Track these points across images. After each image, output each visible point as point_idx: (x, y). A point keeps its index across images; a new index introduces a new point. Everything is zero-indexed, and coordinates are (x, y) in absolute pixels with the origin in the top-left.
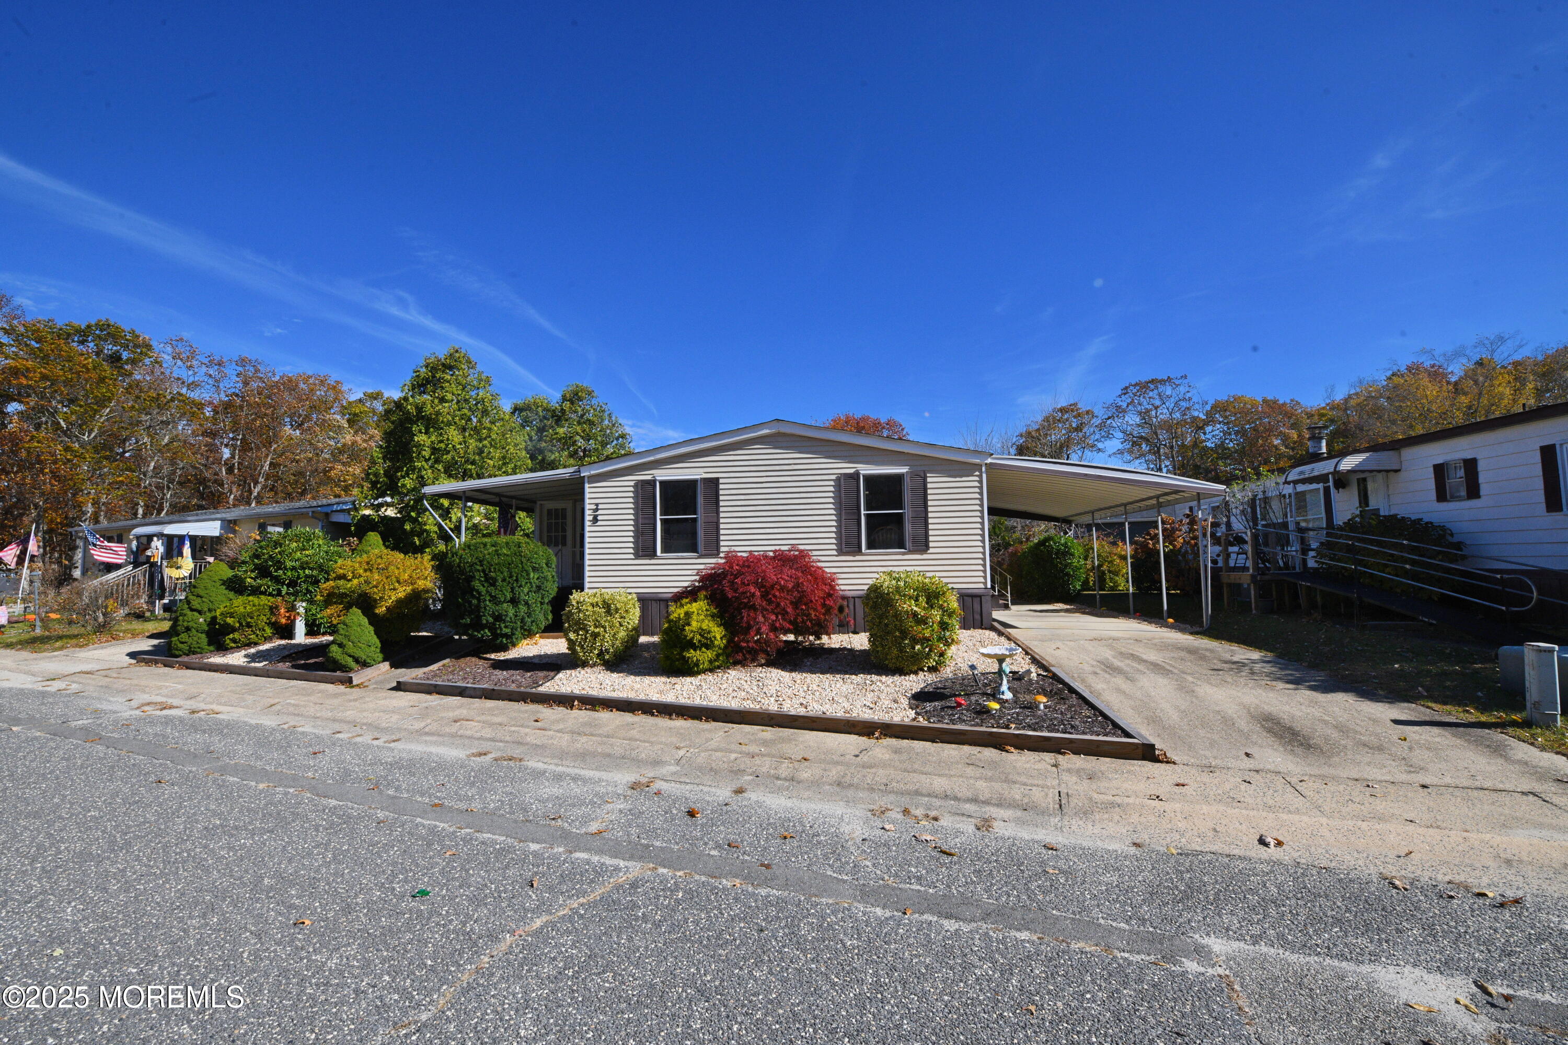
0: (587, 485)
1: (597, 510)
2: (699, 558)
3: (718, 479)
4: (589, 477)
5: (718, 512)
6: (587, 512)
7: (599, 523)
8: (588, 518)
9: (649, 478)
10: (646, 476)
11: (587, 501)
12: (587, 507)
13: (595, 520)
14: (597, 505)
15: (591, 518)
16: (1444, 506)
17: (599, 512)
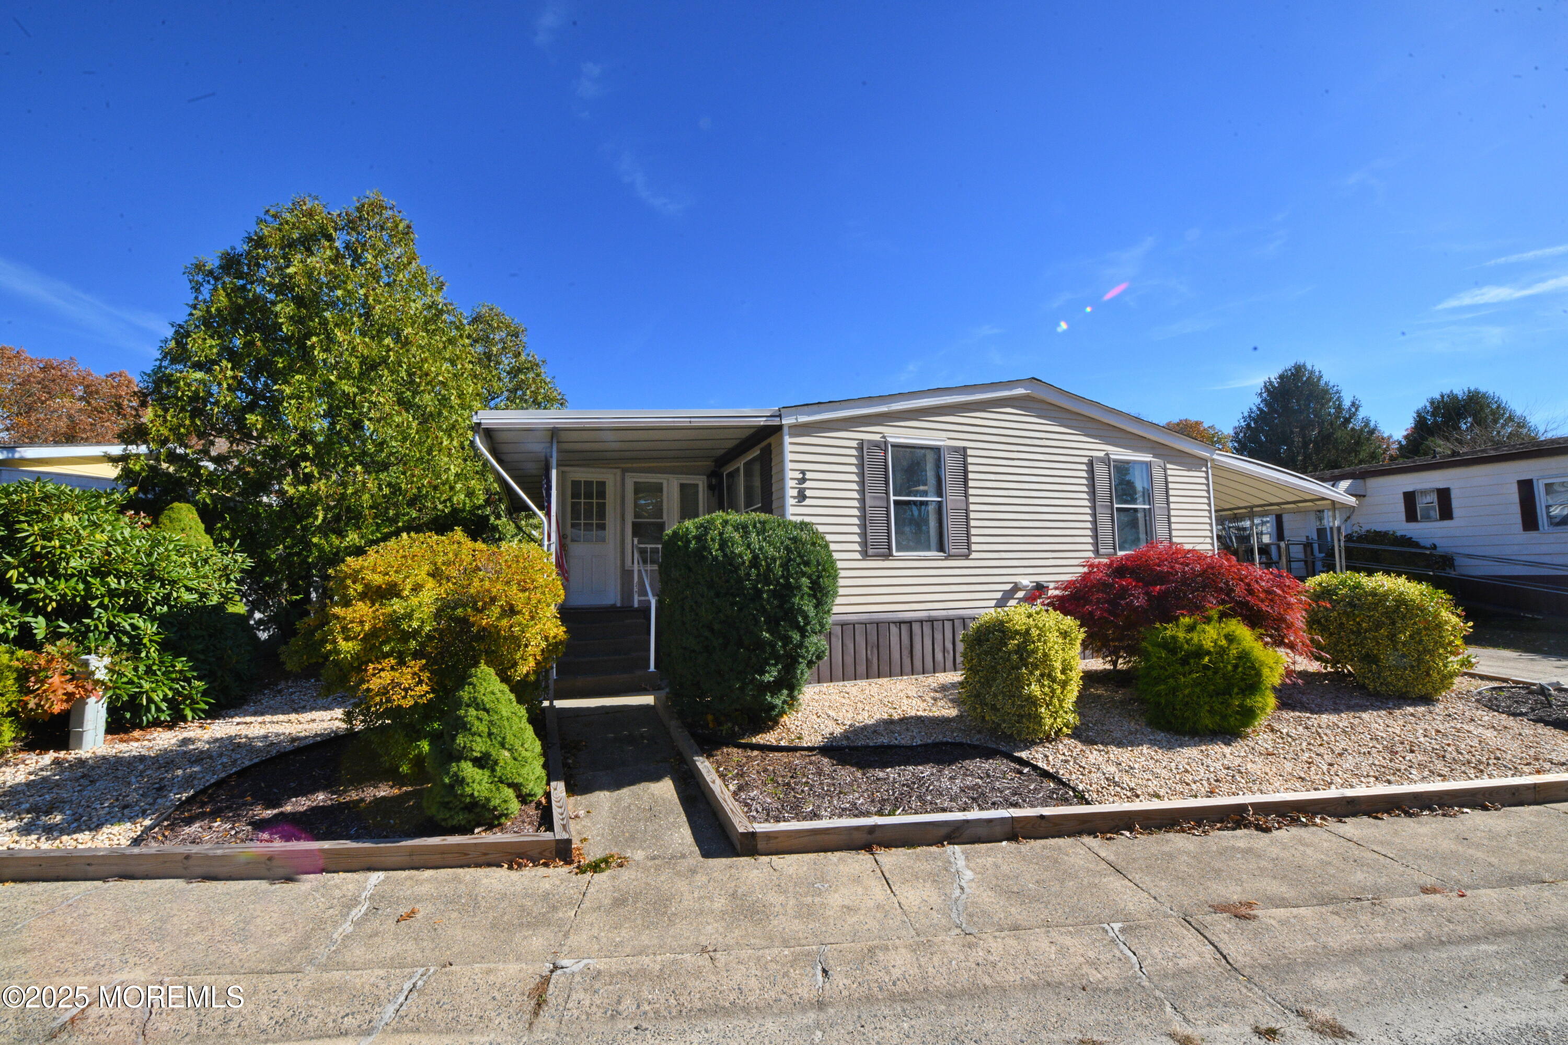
0: (787, 439)
1: (803, 480)
2: (946, 559)
3: (965, 449)
4: (791, 427)
5: (966, 496)
6: (790, 483)
7: (807, 502)
8: (791, 493)
9: (877, 437)
10: (872, 434)
11: (789, 466)
12: (790, 474)
13: (802, 496)
14: (803, 472)
15: (795, 493)
16: (1413, 525)
17: (808, 484)
